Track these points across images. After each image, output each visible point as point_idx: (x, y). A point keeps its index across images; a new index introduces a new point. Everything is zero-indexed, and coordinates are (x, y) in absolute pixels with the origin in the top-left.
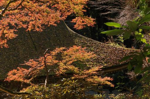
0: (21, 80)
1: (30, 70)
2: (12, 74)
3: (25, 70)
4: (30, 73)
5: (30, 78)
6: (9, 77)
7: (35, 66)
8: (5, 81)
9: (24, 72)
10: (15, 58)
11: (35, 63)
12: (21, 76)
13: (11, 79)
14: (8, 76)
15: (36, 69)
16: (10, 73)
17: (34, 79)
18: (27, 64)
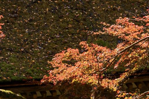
0: (93, 80)
1: (117, 50)
2: (64, 62)
3: (104, 49)
4: (117, 58)
5: (117, 75)
6: (55, 71)
7: (135, 39)
8: (43, 81)
9: (100, 55)
10: (77, 13)
11: (133, 28)
12: (90, 68)
13: (62, 77)
14: (52, 69)
15: (135, 47)
16: (57, 60)
17: (131, 77)
18: (109, 31)
